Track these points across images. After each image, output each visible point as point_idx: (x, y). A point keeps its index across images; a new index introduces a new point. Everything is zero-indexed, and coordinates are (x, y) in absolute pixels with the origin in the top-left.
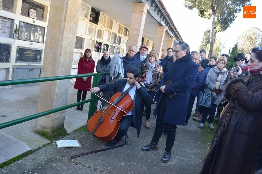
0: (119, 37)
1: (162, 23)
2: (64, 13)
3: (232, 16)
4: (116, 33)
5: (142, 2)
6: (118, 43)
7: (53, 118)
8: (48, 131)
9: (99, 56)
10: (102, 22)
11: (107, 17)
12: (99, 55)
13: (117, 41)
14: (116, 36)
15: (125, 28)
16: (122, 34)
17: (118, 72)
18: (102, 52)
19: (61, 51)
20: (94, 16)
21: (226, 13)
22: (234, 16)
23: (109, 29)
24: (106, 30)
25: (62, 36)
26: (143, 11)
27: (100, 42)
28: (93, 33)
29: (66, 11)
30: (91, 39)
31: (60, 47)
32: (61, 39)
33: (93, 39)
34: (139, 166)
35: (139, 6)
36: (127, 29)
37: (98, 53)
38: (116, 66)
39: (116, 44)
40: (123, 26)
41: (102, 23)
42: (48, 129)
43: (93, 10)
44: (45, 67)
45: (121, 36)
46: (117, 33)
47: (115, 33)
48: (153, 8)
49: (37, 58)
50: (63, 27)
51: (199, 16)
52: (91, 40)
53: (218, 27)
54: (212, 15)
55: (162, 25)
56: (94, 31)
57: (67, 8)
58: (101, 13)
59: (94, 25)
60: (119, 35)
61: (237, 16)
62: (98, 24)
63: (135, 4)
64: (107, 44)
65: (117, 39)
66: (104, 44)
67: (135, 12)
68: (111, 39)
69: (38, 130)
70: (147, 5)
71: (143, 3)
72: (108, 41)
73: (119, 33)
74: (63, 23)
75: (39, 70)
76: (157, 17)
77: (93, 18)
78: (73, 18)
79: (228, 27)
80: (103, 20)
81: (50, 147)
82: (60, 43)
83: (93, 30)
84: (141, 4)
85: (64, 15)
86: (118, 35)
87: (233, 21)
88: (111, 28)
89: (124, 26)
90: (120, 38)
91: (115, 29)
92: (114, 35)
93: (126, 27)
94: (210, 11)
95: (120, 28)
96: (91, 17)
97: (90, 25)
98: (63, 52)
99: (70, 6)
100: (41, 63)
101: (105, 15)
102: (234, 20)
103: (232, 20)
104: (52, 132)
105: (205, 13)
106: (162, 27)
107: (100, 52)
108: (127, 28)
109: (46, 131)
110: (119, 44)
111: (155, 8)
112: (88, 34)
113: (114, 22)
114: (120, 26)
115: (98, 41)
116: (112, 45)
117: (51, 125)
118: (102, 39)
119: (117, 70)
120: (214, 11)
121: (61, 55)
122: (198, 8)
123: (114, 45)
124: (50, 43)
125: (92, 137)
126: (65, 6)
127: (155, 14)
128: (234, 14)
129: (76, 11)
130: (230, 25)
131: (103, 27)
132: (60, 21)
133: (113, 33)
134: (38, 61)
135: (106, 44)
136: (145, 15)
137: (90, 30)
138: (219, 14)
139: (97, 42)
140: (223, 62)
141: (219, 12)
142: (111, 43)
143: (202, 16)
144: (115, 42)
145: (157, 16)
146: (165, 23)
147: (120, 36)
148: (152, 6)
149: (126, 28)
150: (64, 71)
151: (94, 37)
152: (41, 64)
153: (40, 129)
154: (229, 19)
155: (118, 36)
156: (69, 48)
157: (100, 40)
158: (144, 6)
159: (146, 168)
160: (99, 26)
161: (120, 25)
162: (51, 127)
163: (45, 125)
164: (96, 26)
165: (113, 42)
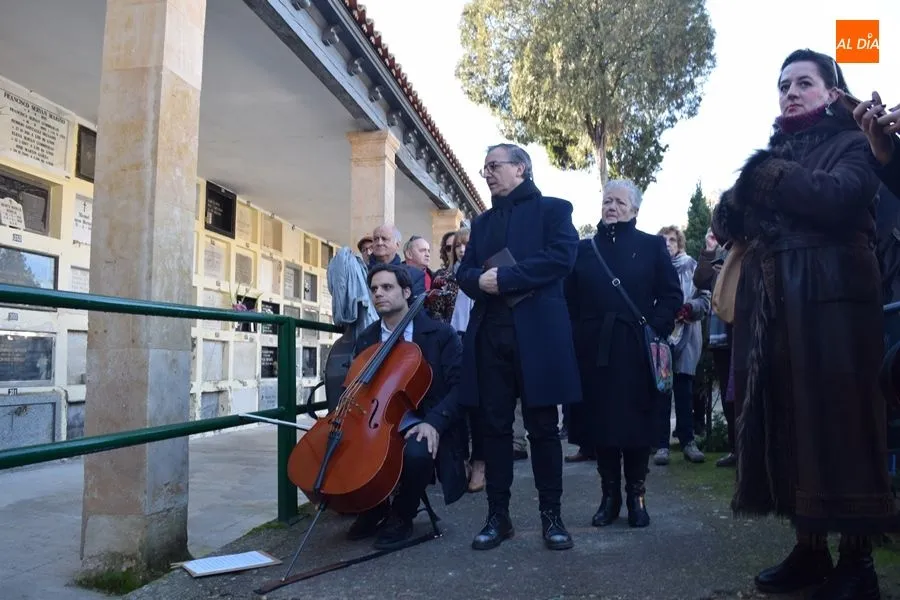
0: (309, 278)
1: (446, 199)
2: (150, 136)
3: (652, 149)
4: (297, 262)
5: (377, 129)
6: (308, 295)
7: (147, 512)
8: (131, 568)
9: (252, 345)
10: (245, 229)
11: (261, 210)
12: (252, 340)
13: (305, 290)
14: (297, 272)
15: (323, 243)
16: (316, 266)
17: (360, 303)
18: (259, 331)
19: (150, 262)
20: (219, 211)
21: (633, 140)
22: (658, 148)
23: (272, 250)
24: (264, 256)
25: (152, 213)
26: (385, 156)
27: (249, 295)
28: (223, 266)
29: (156, 132)
30: (217, 288)
31: (146, 249)
32: (147, 223)
33: (224, 287)
35: (368, 143)
36: (331, 249)
37: (249, 334)
38: (350, 283)
39: (304, 301)
40: (316, 237)
41: (247, 233)
42: (131, 558)
43: (213, 191)
45: (314, 271)
46: (300, 262)
47: (293, 263)
48: (411, 147)
49: (38, 365)
50: (148, 184)
51: (554, 163)
52: (219, 291)
54: (594, 152)
55: (448, 208)
56: (224, 261)
57: (157, 121)
58: (238, 198)
59: (221, 240)
60: (308, 271)
61: (667, 146)
62: (233, 237)
63: (354, 139)
64: (274, 301)
65: (305, 283)
66: (263, 303)
67: (358, 162)
68: (285, 285)
69: (94, 574)
70: (393, 135)
71: (378, 132)
72: (276, 290)
73: (306, 260)
74: (149, 169)
75: (49, 408)
76: (427, 179)
77: (215, 217)
78: (180, 153)
79: (648, 182)
80: (249, 222)
82: (146, 236)
83: (219, 257)
84: (375, 135)
85: (148, 145)
86: (306, 268)
87: (661, 161)
88: (278, 246)
89: (321, 240)
90: (313, 278)
91: (292, 252)
92: (292, 272)
93: (325, 242)
94: (585, 141)
95: (306, 246)
96: (210, 215)
97: (209, 240)
98: (158, 269)
99: (165, 114)
100: (53, 384)
101: (252, 205)
102: (661, 159)
103: (656, 160)
104: (149, 566)
105: (570, 149)
106: (446, 212)
107: (252, 330)
108: (330, 244)
109: (124, 569)
110: (314, 298)
111: (418, 150)
112: (205, 274)
113: (286, 226)
114: (308, 241)
115: (242, 293)
116: (288, 303)
117: (141, 541)
118: (255, 287)
119: (353, 295)
120: (597, 137)
121: (153, 277)
122: (545, 143)
123: (296, 304)
124: (109, 243)
126: (151, 116)
127: (417, 168)
128: (656, 141)
129: (187, 134)
130: (654, 174)
131: (253, 246)
132: (139, 166)
133: (289, 265)
134: (43, 376)
135: (268, 300)
136: (390, 169)
137: (212, 260)
138: (612, 144)
139: (239, 298)
140: (673, 235)
141: (612, 138)
142: (286, 298)
143: (563, 165)
144: (297, 294)
145: (427, 175)
146: (454, 200)
147: (313, 272)
148: (406, 141)
149: (327, 245)
151: (228, 279)
152: (56, 389)
153: (101, 568)
154: (647, 157)
155: (306, 273)
157: (247, 291)
158: (383, 139)
160: (237, 245)
161: (306, 237)
162: (141, 549)
163: (117, 549)
164: (227, 243)
165: (292, 294)
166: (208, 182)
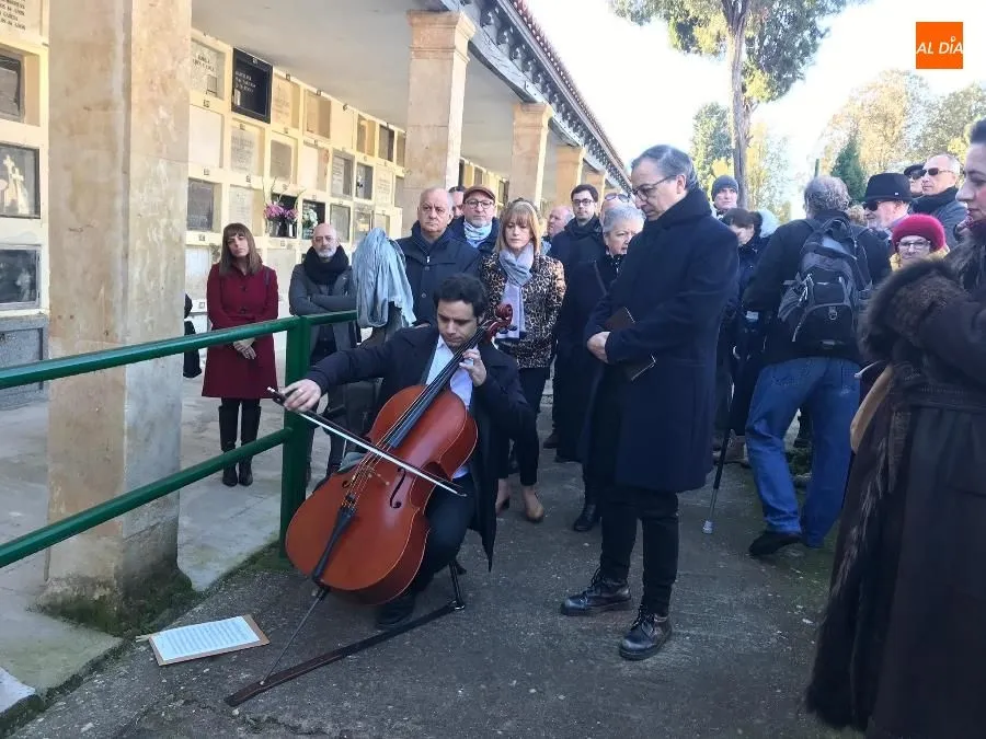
0: (362, 169)
1: (533, 90)
2: (119, 65)
3: (807, 33)
4: (348, 151)
5: (445, 9)
6: (361, 190)
7: (124, 536)
8: (105, 596)
9: (288, 252)
10: (285, 109)
11: (304, 86)
12: (290, 247)
13: (358, 184)
14: (348, 162)
15: (381, 126)
16: (372, 154)
17: (391, 304)
18: (299, 236)
19: (126, 235)
20: (249, 86)
21: (782, 21)
22: (815, 33)
23: (316, 136)
24: (306, 143)
25: (126, 172)
26: (454, 48)
27: (288, 193)
28: (255, 158)
29: (128, 60)
30: (246, 184)
32: (120, 186)
33: (256, 183)
34: (533, 691)
35: (431, 30)
36: (392, 133)
37: (285, 239)
38: (379, 279)
39: (355, 199)
40: (374, 119)
41: (287, 114)
42: (105, 585)
43: (242, 61)
44: (60, 317)
45: (370, 161)
46: (352, 151)
47: (343, 152)
48: (491, 30)
49: (19, 283)
50: (121, 132)
51: (675, 46)
52: (250, 188)
53: (758, 83)
54: (729, 38)
55: (533, 101)
56: (255, 150)
57: (127, 45)
58: (275, 70)
59: (252, 126)
60: (363, 162)
61: (827, 30)
62: (268, 121)
63: (416, 20)
64: (319, 200)
65: (356, 175)
66: (305, 201)
67: (419, 52)
68: (333, 179)
69: (60, 600)
70: (466, 18)
71: (448, 14)
72: (321, 186)
73: (360, 147)
74: (120, 112)
75: (34, 336)
76: (511, 69)
77: (245, 96)
79: (794, 79)
80: (289, 100)
81: (124, 670)
82: (119, 203)
83: (251, 144)
84: (443, 17)
85: (117, 79)
86: (359, 157)
87: (815, 50)
88: (325, 131)
89: (379, 122)
90: (368, 170)
91: (343, 136)
92: (342, 162)
93: (385, 125)
94: (718, 22)
95: (361, 129)
96: (238, 93)
97: (237, 124)
98: (136, 244)
99: (140, 33)
100: (38, 307)
101: (292, 79)
102: (815, 46)
103: (807, 49)
104: (126, 597)
105: (697, 31)
106: (531, 106)
107: (291, 234)
108: (391, 127)
109: (96, 597)
110: (368, 195)
111: (500, 32)
112: (232, 167)
113: (336, 105)
114: (363, 123)
115: (279, 190)
116: (336, 201)
117: (116, 568)
118: (295, 182)
119: (383, 295)
120: (735, 20)
122: (667, 17)
123: (346, 203)
124: (73, 206)
125: (314, 594)
126: (121, 37)
127: (498, 55)
128: (813, 23)
129: (174, 59)
130: (802, 69)
131: (293, 132)
132: (107, 105)
133: (337, 154)
134: (26, 297)
135: (310, 198)
136: (460, 61)
137: (240, 148)
138: (754, 28)
139: (274, 196)
141: (754, 21)
142: (333, 195)
143: (686, 48)
144: (347, 191)
145: (509, 63)
146: (544, 90)
147: (368, 163)
148: (484, 22)
149: (387, 129)
150: (152, 322)
151: (261, 173)
152: (42, 311)
153: (69, 593)
154: (797, 45)
155: (358, 164)
156: (164, 221)
157: (285, 188)
158: (452, 24)
159: (562, 697)
160: (276, 129)
161: (361, 118)
162: (116, 577)
163: (90, 573)
164: (260, 128)
165: (341, 191)
166: (234, 49)
